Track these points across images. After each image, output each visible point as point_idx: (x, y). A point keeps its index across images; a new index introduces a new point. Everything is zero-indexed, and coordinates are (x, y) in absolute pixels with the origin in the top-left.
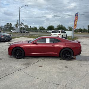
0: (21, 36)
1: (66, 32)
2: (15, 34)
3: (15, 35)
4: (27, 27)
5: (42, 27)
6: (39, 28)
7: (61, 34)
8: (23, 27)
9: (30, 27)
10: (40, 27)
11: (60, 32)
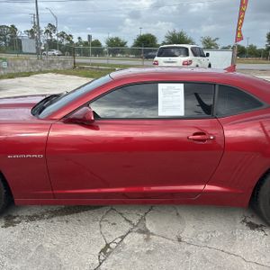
0: (43, 69)
1: (208, 55)
2: (18, 61)
3: (16, 65)
4: (69, 38)
5: (117, 39)
6: (108, 43)
7: (191, 61)
8: (56, 38)
9: (79, 38)
10: (112, 40)
11: (188, 55)
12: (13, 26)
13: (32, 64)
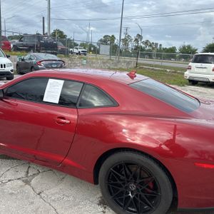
2: (94, 60)
4: (152, 45)
12: (113, 36)
13: (104, 63)
